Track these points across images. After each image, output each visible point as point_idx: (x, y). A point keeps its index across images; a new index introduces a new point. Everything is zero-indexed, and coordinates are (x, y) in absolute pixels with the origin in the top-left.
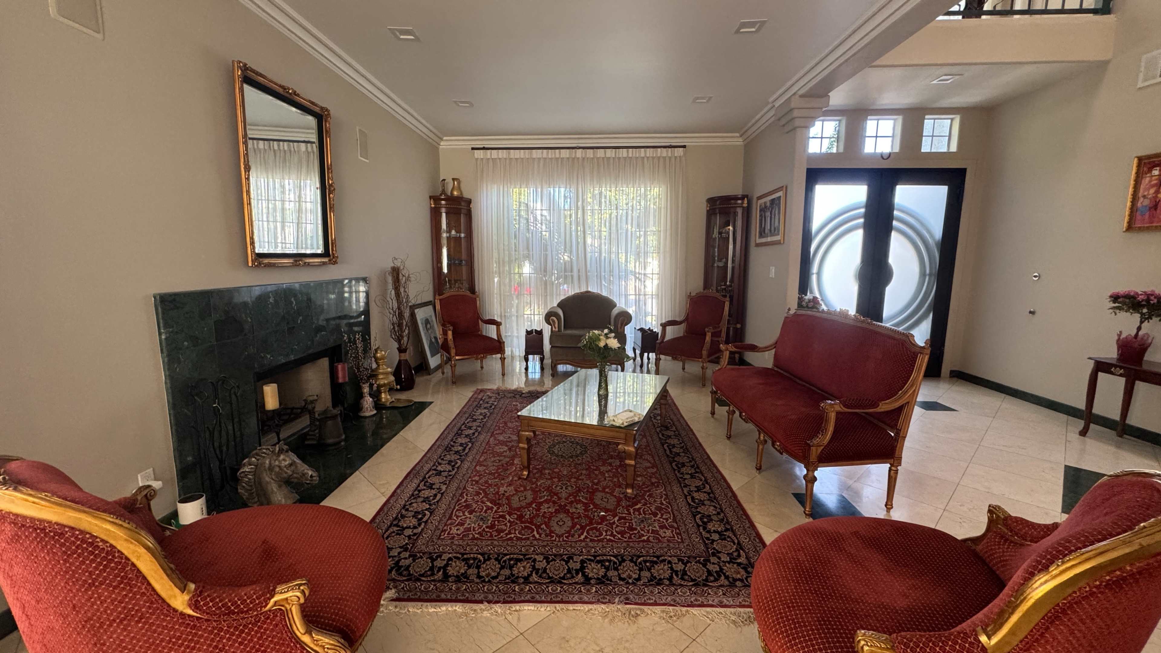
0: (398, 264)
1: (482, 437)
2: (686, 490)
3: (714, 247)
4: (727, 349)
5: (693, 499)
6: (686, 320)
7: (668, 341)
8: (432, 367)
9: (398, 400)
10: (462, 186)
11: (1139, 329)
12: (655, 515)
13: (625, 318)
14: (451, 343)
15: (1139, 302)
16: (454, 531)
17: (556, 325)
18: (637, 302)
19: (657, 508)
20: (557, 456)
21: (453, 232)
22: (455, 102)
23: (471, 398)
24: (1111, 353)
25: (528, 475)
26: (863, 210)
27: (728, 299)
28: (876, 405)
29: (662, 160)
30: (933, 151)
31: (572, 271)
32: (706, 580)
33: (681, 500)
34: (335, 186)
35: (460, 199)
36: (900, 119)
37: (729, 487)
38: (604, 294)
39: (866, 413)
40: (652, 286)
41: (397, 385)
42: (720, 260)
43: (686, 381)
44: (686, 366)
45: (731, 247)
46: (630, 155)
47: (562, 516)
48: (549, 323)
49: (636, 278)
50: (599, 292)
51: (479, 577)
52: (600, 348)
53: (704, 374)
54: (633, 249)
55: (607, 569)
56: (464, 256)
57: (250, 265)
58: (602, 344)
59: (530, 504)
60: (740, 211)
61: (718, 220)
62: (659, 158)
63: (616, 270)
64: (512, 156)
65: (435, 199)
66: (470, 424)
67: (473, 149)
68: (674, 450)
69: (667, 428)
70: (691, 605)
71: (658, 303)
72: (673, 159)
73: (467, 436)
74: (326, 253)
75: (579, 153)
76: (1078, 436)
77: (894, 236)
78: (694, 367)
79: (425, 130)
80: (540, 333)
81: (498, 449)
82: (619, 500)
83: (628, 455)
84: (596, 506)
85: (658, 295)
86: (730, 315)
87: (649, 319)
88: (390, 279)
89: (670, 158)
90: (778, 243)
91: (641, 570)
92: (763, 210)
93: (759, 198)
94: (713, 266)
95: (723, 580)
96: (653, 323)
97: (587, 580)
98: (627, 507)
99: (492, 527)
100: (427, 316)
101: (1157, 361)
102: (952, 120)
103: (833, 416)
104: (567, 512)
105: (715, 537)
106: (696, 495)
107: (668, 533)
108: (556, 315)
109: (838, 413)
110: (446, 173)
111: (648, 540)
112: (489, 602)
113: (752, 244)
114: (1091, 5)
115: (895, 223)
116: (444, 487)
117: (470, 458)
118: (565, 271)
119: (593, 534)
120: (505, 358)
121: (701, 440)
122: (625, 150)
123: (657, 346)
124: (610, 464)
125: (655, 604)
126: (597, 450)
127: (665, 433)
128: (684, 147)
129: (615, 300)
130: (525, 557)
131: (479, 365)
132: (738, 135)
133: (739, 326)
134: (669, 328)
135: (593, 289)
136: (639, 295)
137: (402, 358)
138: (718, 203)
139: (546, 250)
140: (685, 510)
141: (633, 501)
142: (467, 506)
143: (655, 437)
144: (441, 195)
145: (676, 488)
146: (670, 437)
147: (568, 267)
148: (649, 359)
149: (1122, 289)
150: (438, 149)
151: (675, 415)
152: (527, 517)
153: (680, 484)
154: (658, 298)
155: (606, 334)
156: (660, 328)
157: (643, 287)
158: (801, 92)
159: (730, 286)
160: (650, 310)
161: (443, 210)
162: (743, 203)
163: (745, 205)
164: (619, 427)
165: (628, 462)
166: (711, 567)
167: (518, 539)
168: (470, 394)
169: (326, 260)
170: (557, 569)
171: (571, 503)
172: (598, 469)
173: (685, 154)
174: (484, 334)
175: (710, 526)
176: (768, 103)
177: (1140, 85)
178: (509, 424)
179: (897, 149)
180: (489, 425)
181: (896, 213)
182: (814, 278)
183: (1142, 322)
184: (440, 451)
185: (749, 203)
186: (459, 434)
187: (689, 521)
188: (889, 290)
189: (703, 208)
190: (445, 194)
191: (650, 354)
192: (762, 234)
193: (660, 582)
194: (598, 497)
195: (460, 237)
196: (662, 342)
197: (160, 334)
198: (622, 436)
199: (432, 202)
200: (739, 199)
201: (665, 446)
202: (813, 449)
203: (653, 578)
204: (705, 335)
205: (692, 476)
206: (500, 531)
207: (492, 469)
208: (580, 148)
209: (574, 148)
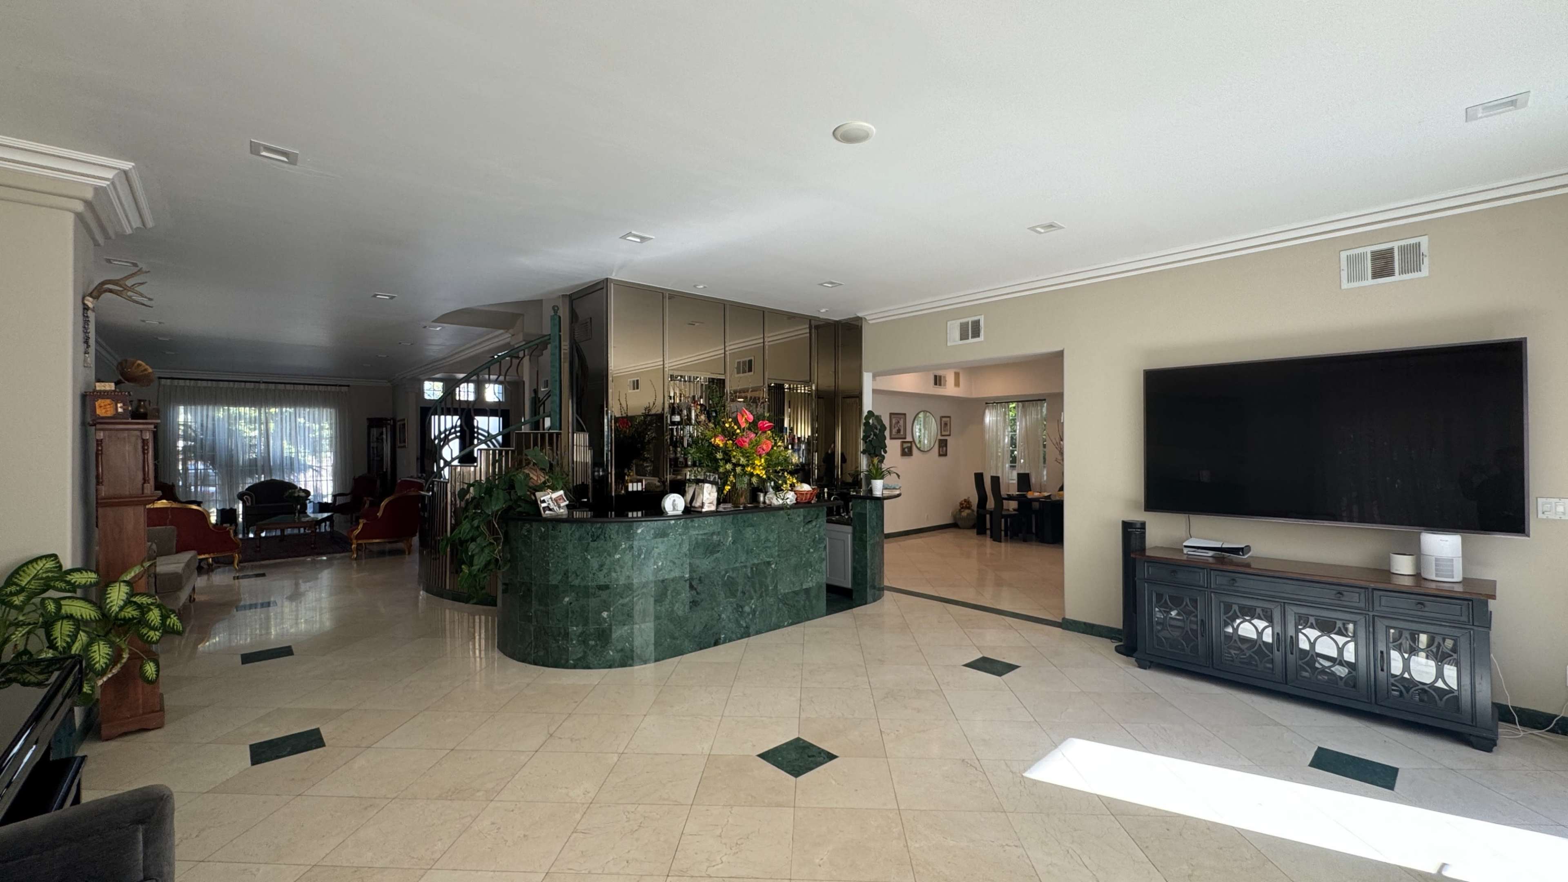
3: (373, 448)
6: (352, 492)
7: (339, 505)
17: (248, 503)
18: (315, 484)
26: (458, 430)
31: (256, 467)
38: (286, 481)
40: (327, 473)
42: (378, 456)
46: (304, 389)
48: (242, 502)
49: (313, 470)
54: (310, 450)
60: (389, 427)
61: (375, 431)
62: (329, 392)
63: (296, 464)
67: (160, 378)
71: (332, 485)
72: (340, 394)
75: (262, 386)
85: (331, 480)
87: (324, 495)
89: (337, 392)
90: (405, 447)
92: (400, 428)
93: (399, 421)
94: (373, 460)
96: (328, 497)
108: (247, 495)
113: (397, 446)
118: (250, 467)
122: (302, 386)
128: (348, 386)
134: (339, 498)
135: (276, 477)
136: (316, 480)
138: (374, 421)
147: (253, 464)
156: (332, 498)
157: (320, 475)
159: (386, 472)
160: (326, 491)
162: (390, 422)
163: (392, 424)
173: (349, 390)
179: (473, 399)
181: (476, 430)
185: (395, 422)
189: (365, 424)
192: (401, 441)
196: (333, 506)
200: (387, 420)
208: (264, 382)
209: (259, 382)
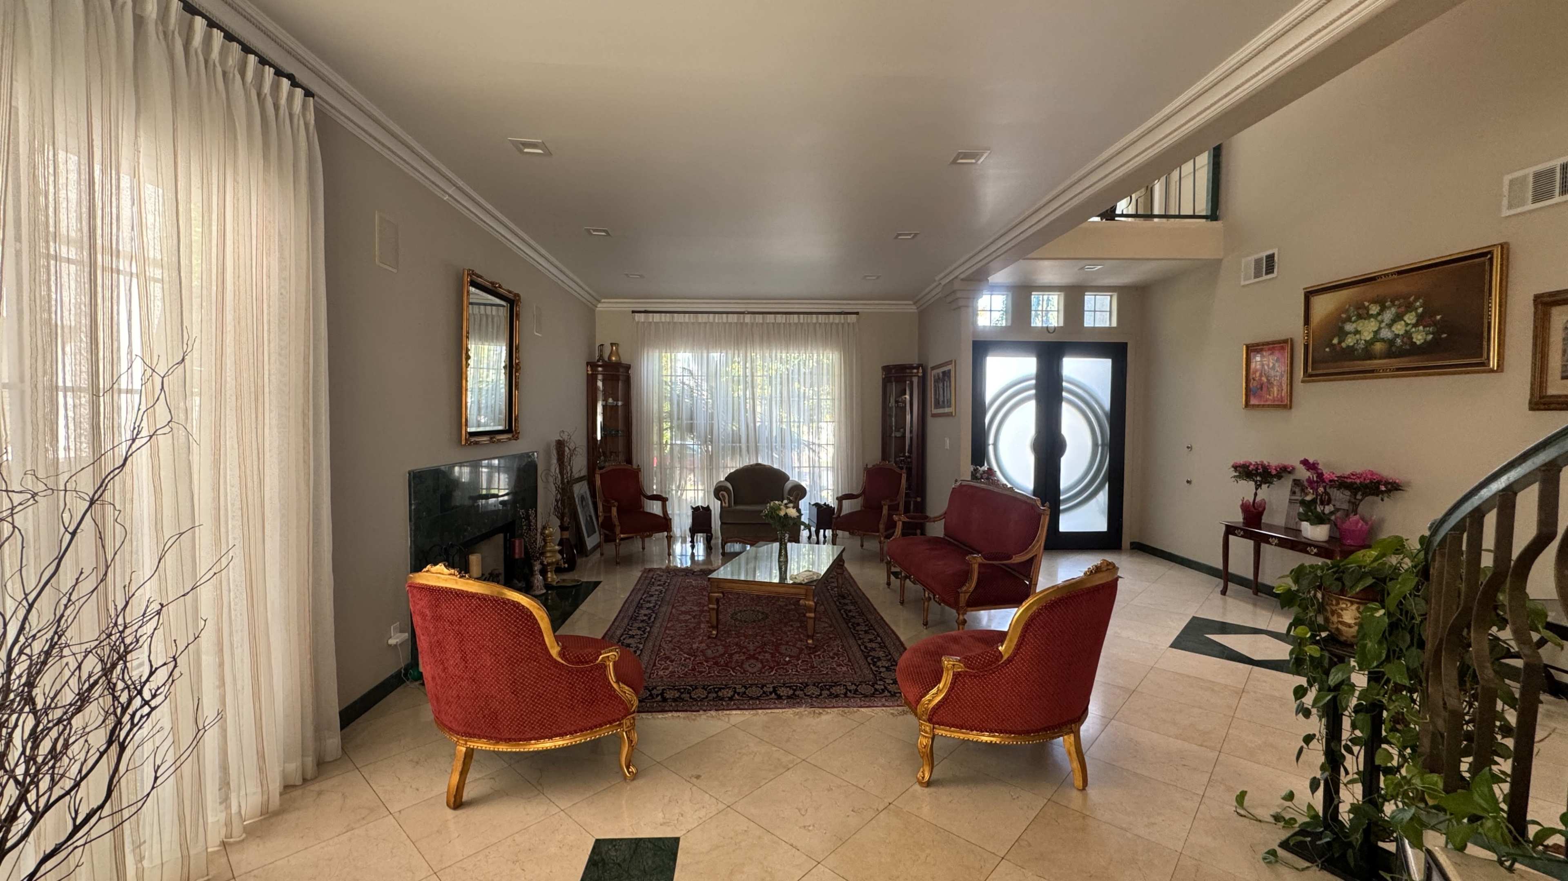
0: (565, 437)
1: (664, 609)
2: (860, 642)
3: (891, 416)
4: (900, 520)
5: (866, 647)
6: (863, 492)
7: (846, 515)
8: (589, 548)
9: (564, 580)
10: (620, 351)
11: (1256, 494)
12: (833, 658)
13: (799, 492)
14: (616, 521)
15: (1251, 472)
16: (661, 673)
17: (727, 501)
18: (812, 475)
19: (834, 654)
20: (741, 621)
21: (610, 400)
22: (627, 275)
23: (640, 578)
24: (1237, 518)
25: (717, 635)
26: (1034, 382)
27: (904, 471)
28: (1010, 558)
29: (834, 326)
30: (1097, 325)
31: (740, 442)
32: (874, 693)
33: (855, 648)
34: (521, 365)
35: (618, 365)
36: (1062, 294)
37: (898, 638)
38: (776, 466)
39: (1003, 564)
40: (828, 456)
41: (565, 563)
42: (897, 430)
43: (864, 558)
44: (865, 544)
45: (908, 417)
46: (802, 321)
47: (752, 661)
48: (719, 499)
49: (809, 449)
50: (770, 464)
51: (691, 698)
52: (780, 517)
53: (882, 549)
54: (806, 418)
55: (795, 690)
56: (621, 426)
57: (463, 443)
58: (782, 513)
59: (723, 655)
60: (915, 380)
61: (893, 388)
62: (832, 324)
63: (788, 439)
64: (675, 320)
65: (592, 365)
66: (649, 599)
67: (633, 312)
68: (851, 614)
69: (844, 598)
70: (861, 707)
71: (834, 476)
72: (846, 325)
73: (648, 608)
74: (509, 430)
75: (748, 319)
76: (1220, 595)
77: (1065, 406)
78: (872, 545)
79: (582, 293)
80: (707, 510)
81: (682, 617)
82: (801, 650)
83: (809, 609)
84: (781, 654)
85: (833, 467)
86: (909, 487)
87: (824, 493)
88: (554, 453)
89: (843, 324)
90: (949, 415)
91: (821, 690)
92: (937, 380)
93: (933, 368)
94: (890, 436)
95: (886, 693)
96: (828, 498)
97: (779, 697)
98: (809, 654)
99: (693, 669)
100: (582, 492)
101: (1275, 523)
102: (1111, 296)
103: (976, 566)
104: (757, 659)
105: (883, 670)
106: (869, 645)
107: (844, 669)
108: (725, 489)
109: (980, 565)
110: (603, 337)
111: (827, 674)
112: (705, 711)
113: (929, 413)
114: (1203, 210)
115: (1064, 394)
116: (641, 646)
117: (658, 625)
118: (733, 442)
119: (781, 672)
120: (671, 537)
121: (875, 606)
122: (796, 316)
123: (834, 520)
124: (792, 626)
125: (834, 707)
126: (777, 616)
127: (842, 601)
128: (857, 313)
129: (787, 473)
130: (727, 686)
131: (641, 546)
132: (911, 302)
133: (919, 499)
134: (845, 503)
135: (763, 460)
136: (814, 467)
137: (564, 537)
138: (893, 371)
139: (712, 420)
140: (859, 654)
141: (813, 650)
142: (667, 658)
143: (832, 604)
144: (598, 361)
145: (852, 641)
146: (847, 604)
147: (736, 438)
148: (825, 537)
149: (1241, 460)
150: (594, 311)
151: (852, 586)
152: (722, 662)
153: (855, 637)
154: (833, 471)
155: (786, 504)
156: (836, 502)
157: (817, 459)
158: (962, 276)
159: (909, 457)
160: (825, 485)
161: (600, 377)
162: (918, 372)
163: (920, 374)
164: (801, 584)
165: (808, 615)
166: (877, 687)
167: (717, 676)
168: (639, 574)
169: (510, 436)
170: (755, 691)
171: (760, 652)
172: (780, 629)
173: (858, 320)
174: (648, 511)
175: (879, 664)
176: (935, 281)
177: (1243, 283)
178: (688, 598)
179: (1061, 324)
180: (667, 599)
181: (1064, 384)
182: (991, 449)
183: (1257, 489)
184: (626, 621)
185: (924, 372)
186: (639, 606)
187: (862, 662)
188: (1064, 461)
189: (879, 376)
190: (603, 360)
191: (827, 531)
192: (937, 405)
193: (837, 696)
194: (783, 649)
195: (617, 405)
196: (839, 516)
197: (410, 505)
198: (803, 591)
199: (589, 369)
200: (914, 368)
201: (842, 611)
202: (962, 595)
203: (831, 694)
204: (881, 508)
205: (866, 632)
206: (701, 672)
207: (683, 632)
208: (749, 313)
209: (743, 313)
